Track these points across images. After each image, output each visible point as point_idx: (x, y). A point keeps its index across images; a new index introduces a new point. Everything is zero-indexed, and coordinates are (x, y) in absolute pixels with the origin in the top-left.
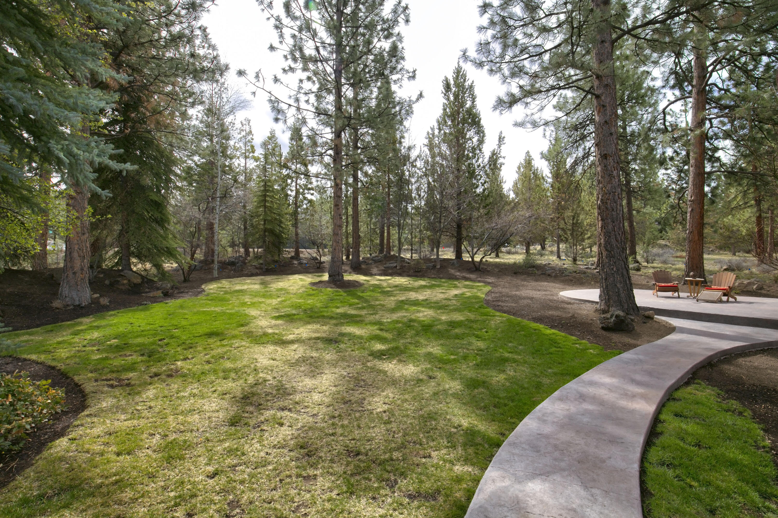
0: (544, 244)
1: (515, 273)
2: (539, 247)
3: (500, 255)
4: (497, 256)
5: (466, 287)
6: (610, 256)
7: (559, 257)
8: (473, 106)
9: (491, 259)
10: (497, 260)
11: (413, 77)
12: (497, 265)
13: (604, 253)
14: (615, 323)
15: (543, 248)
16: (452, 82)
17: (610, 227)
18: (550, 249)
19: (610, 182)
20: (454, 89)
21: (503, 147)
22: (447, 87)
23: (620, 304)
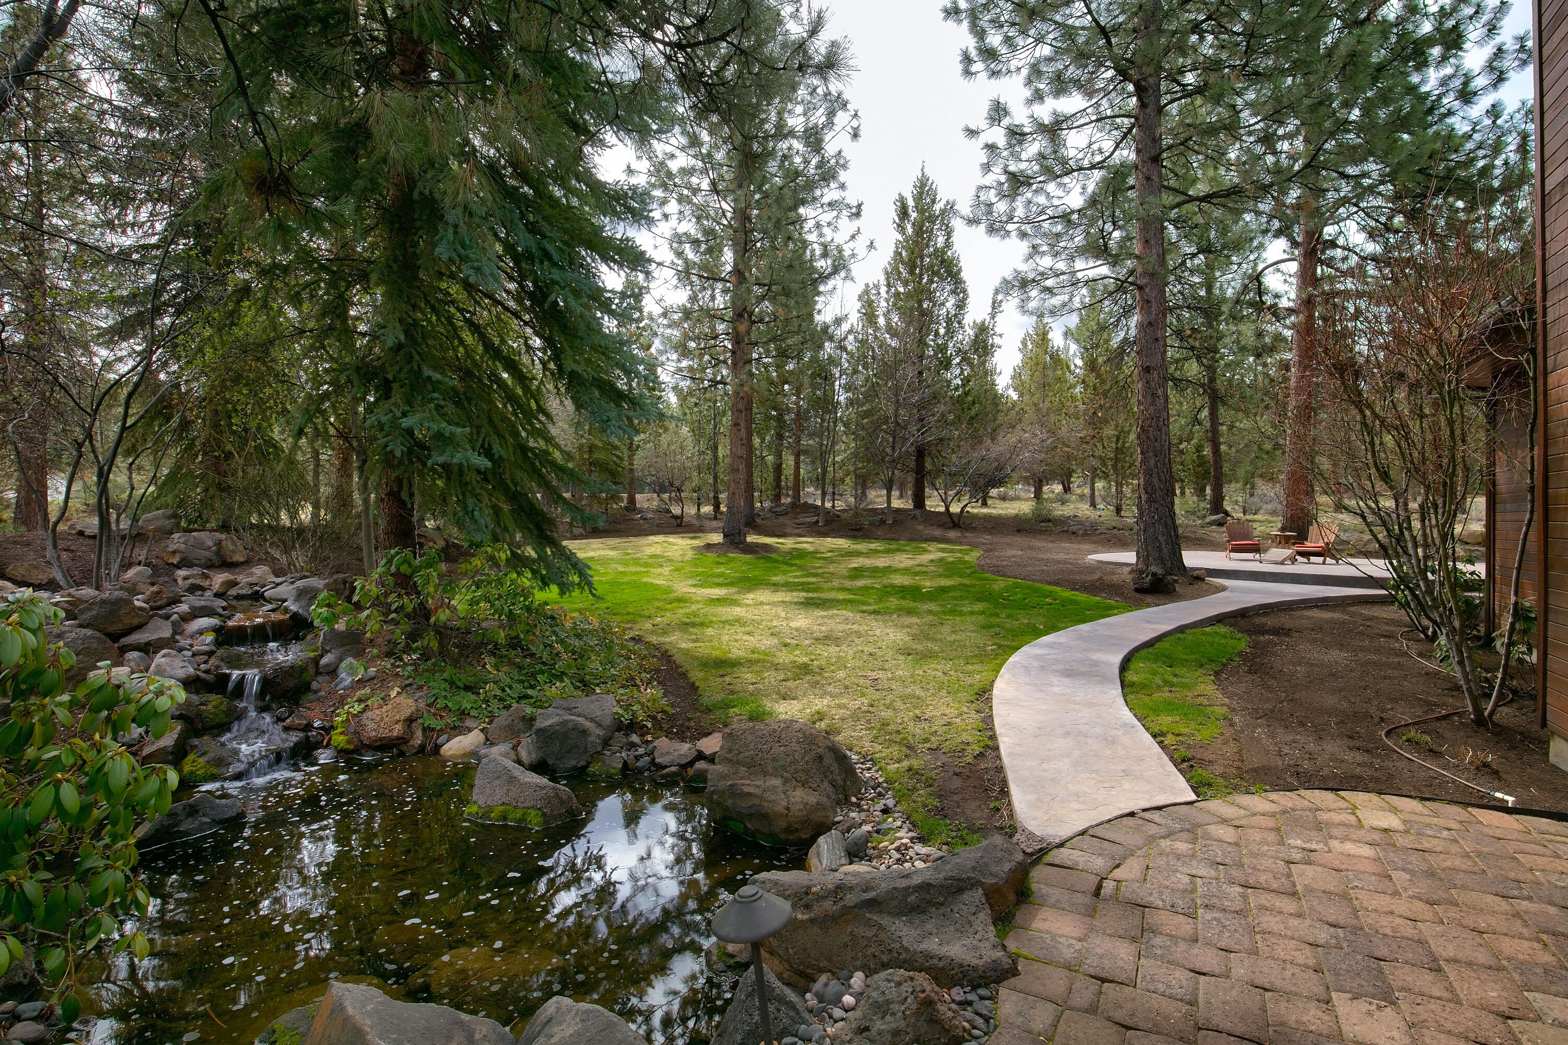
0: (1069, 482)
1: (1019, 531)
2: (1058, 488)
3: (989, 502)
4: (984, 504)
5: (942, 550)
6: (1150, 501)
7: (1093, 505)
8: (948, 245)
9: (975, 509)
10: (985, 511)
11: (858, 215)
12: (988, 518)
13: (1144, 497)
14: (1152, 584)
15: (1067, 489)
16: (911, 203)
17: (1152, 462)
18: (1079, 491)
19: (1153, 403)
20: (914, 215)
21: (999, 318)
22: (903, 213)
23: (1161, 561)
